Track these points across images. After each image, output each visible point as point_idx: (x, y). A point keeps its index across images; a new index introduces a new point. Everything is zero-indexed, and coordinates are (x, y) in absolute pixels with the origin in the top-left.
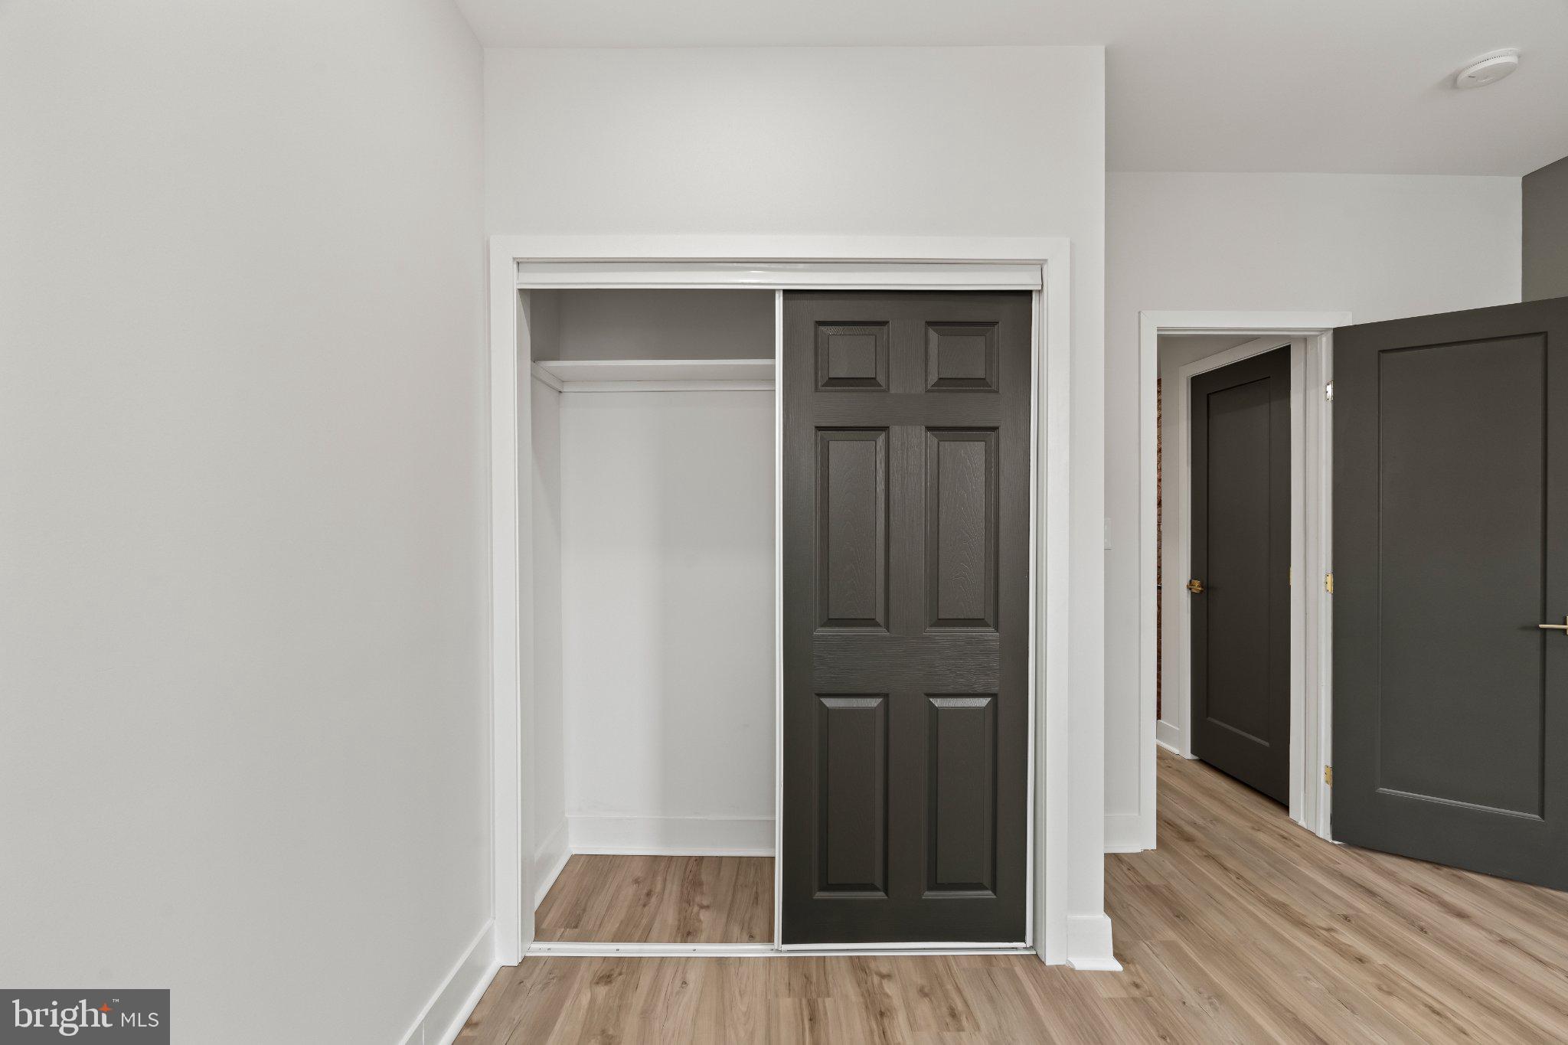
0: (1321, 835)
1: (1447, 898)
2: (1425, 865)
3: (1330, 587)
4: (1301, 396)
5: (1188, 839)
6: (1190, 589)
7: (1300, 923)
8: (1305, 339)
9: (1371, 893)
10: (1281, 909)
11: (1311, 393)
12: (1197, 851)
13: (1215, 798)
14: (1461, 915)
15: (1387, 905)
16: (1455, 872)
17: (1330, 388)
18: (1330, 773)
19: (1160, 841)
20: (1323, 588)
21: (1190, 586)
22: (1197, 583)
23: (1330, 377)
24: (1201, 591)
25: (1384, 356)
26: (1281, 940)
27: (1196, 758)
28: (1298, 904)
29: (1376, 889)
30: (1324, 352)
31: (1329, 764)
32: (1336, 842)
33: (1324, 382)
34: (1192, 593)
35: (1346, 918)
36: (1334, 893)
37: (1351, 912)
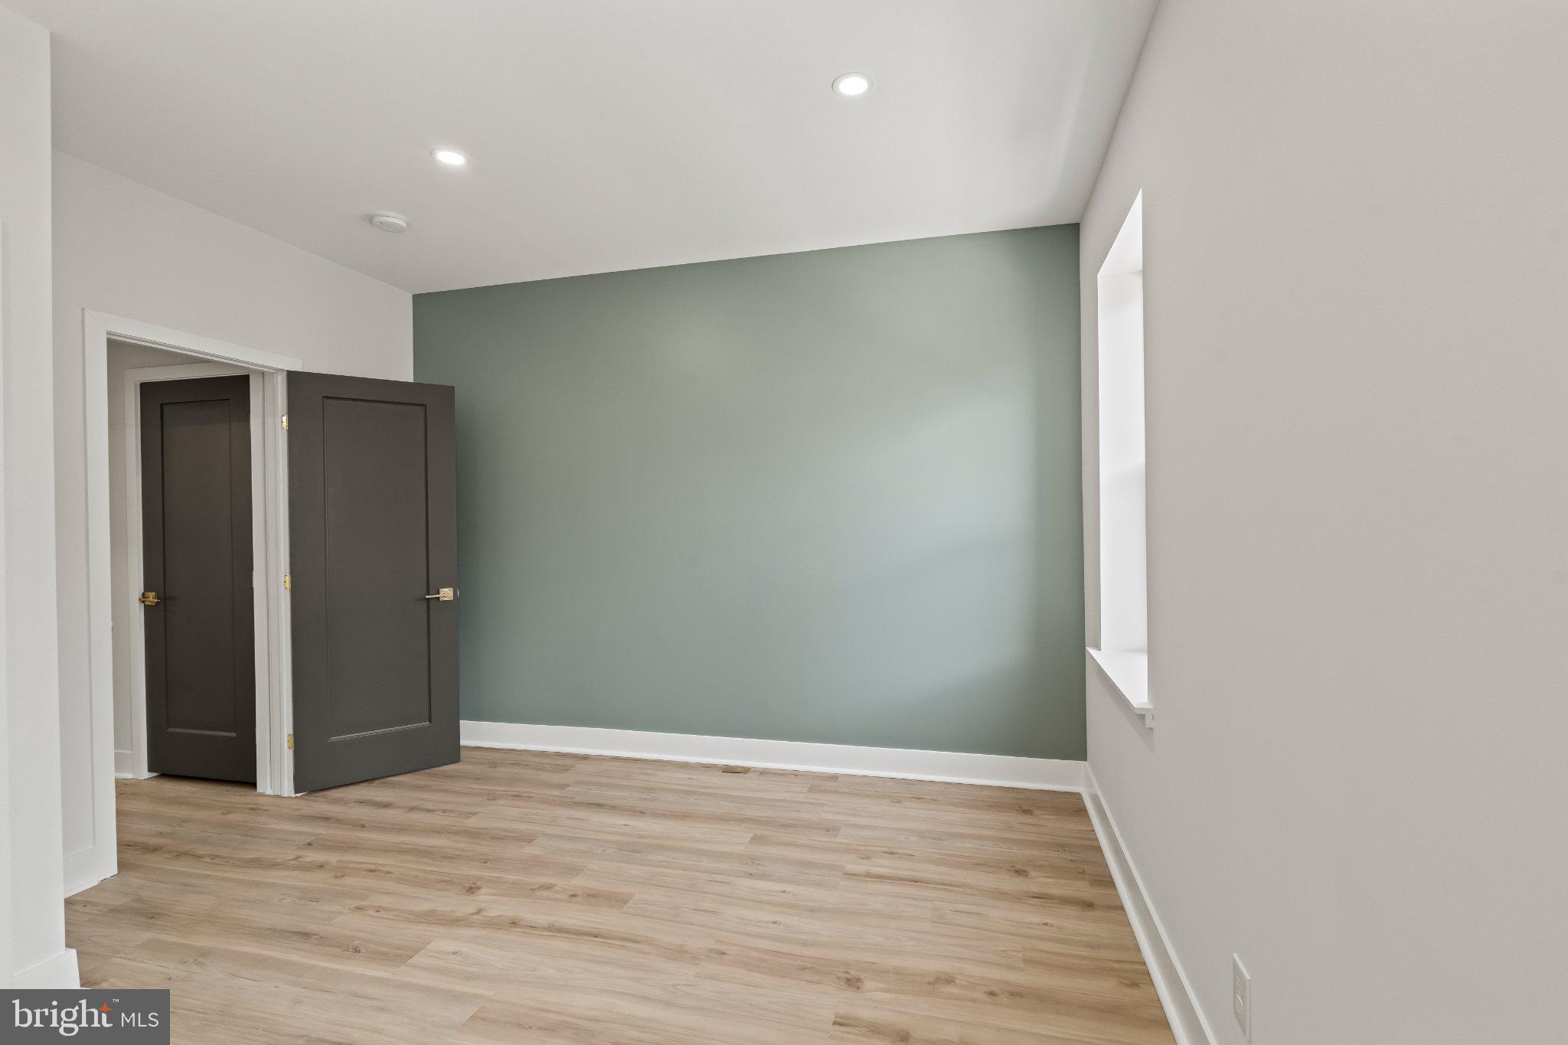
0: (286, 795)
1: (378, 799)
2: (364, 784)
3: (288, 585)
4: (260, 421)
5: (154, 849)
6: (143, 602)
7: (272, 865)
8: (263, 373)
9: (326, 819)
10: (258, 863)
11: (269, 421)
12: (166, 855)
13: (181, 803)
14: (387, 805)
15: (339, 821)
16: (383, 781)
17: (285, 419)
18: (292, 739)
19: (122, 865)
20: (283, 586)
21: (143, 599)
22: (151, 595)
23: (285, 410)
24: (157, 603)
25: (328, 401)
26: (257, 884)
27: (155, 774)
28: (268, 852)
29: (330, 815)
30: (280, 390)
31: (291, 732)
32: (298, 795)
33: (280, 415)
34: (145, 606)
35: (310, 844)
36: (298, 832)
37: (313, 838)
